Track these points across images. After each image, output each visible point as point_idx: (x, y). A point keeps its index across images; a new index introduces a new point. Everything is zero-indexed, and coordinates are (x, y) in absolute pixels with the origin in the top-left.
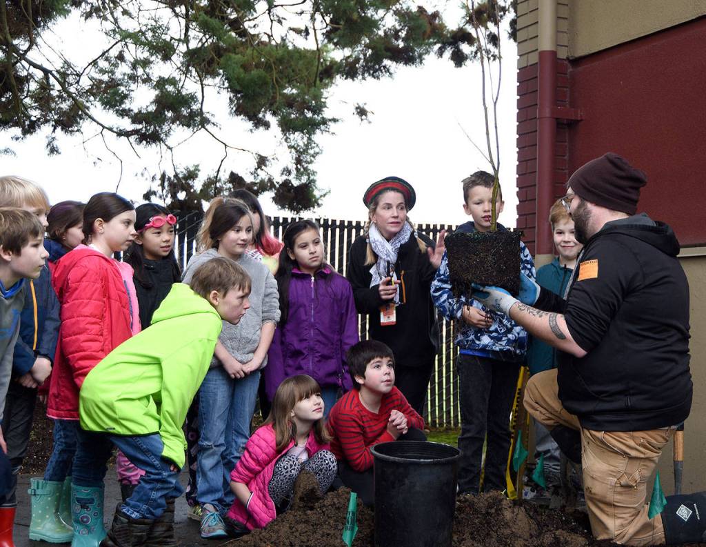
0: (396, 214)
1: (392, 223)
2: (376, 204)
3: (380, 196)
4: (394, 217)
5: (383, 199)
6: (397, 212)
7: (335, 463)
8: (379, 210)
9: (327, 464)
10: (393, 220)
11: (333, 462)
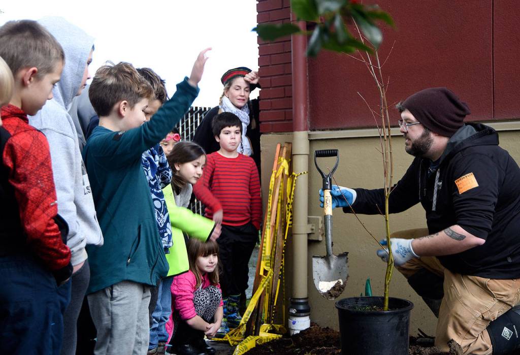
0: (243, 94)
1: (239, 99)
2: (230, 85)
3: (234, 79)
4: (242, 96)
5: (235, 82)
6: (244, 93)
7: (221, 295)
8: (232, 89)
9: (216, 296)
10: (240, 98)
11: (220, 295)
